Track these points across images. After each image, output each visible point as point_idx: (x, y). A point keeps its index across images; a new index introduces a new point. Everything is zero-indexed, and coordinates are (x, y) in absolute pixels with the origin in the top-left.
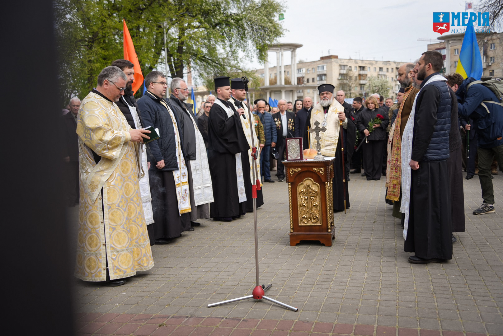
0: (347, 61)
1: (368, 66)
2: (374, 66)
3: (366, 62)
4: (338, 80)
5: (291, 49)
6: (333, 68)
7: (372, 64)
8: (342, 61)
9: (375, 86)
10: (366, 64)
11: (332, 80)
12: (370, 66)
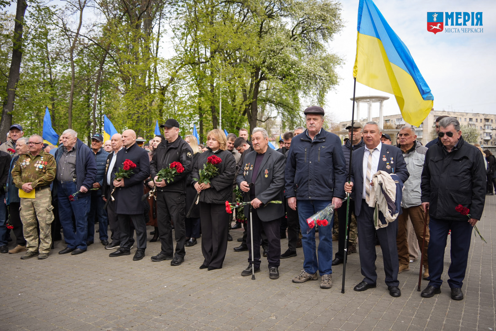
0: (441, 112)
1: (460, 117)
2: (464, 117)
3: (457, 113)
4: (433, 127)
5: (379, 100)
6: (429, 118)
7: (463, 116)
8: (437, 112)
9: (465, 133)
10: (457, 115)
11: (427, 127)
12: (461, 117)
